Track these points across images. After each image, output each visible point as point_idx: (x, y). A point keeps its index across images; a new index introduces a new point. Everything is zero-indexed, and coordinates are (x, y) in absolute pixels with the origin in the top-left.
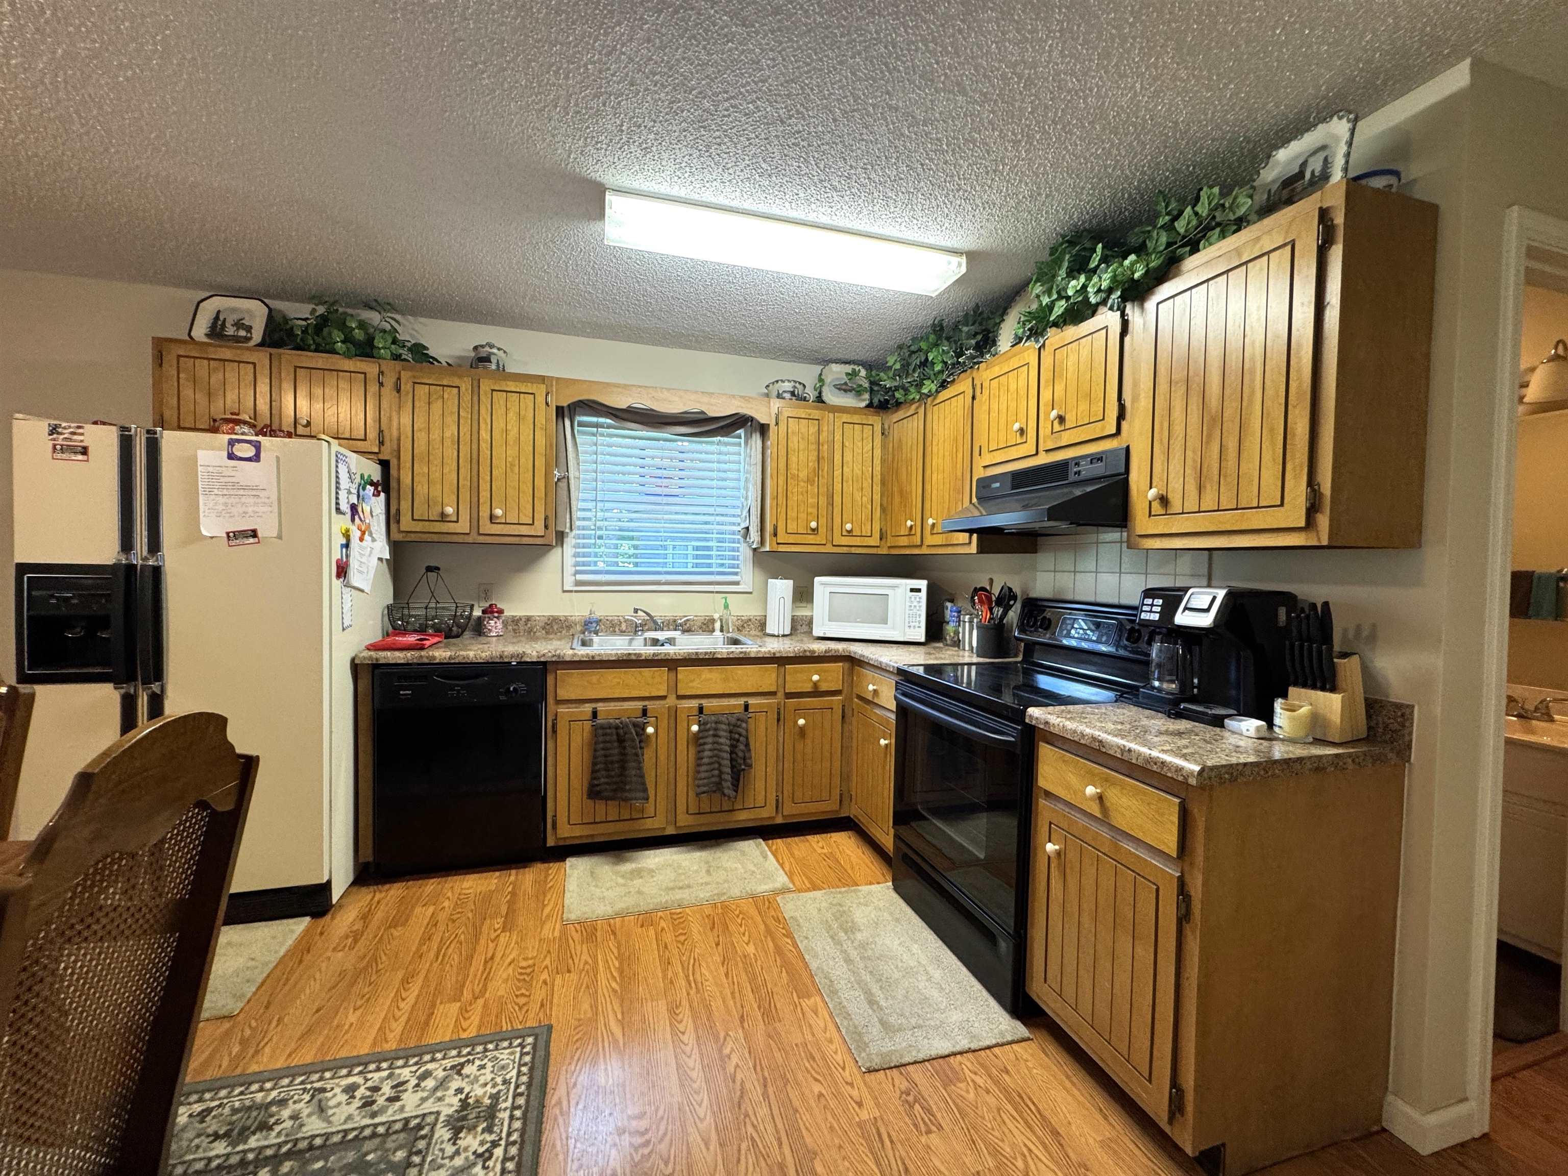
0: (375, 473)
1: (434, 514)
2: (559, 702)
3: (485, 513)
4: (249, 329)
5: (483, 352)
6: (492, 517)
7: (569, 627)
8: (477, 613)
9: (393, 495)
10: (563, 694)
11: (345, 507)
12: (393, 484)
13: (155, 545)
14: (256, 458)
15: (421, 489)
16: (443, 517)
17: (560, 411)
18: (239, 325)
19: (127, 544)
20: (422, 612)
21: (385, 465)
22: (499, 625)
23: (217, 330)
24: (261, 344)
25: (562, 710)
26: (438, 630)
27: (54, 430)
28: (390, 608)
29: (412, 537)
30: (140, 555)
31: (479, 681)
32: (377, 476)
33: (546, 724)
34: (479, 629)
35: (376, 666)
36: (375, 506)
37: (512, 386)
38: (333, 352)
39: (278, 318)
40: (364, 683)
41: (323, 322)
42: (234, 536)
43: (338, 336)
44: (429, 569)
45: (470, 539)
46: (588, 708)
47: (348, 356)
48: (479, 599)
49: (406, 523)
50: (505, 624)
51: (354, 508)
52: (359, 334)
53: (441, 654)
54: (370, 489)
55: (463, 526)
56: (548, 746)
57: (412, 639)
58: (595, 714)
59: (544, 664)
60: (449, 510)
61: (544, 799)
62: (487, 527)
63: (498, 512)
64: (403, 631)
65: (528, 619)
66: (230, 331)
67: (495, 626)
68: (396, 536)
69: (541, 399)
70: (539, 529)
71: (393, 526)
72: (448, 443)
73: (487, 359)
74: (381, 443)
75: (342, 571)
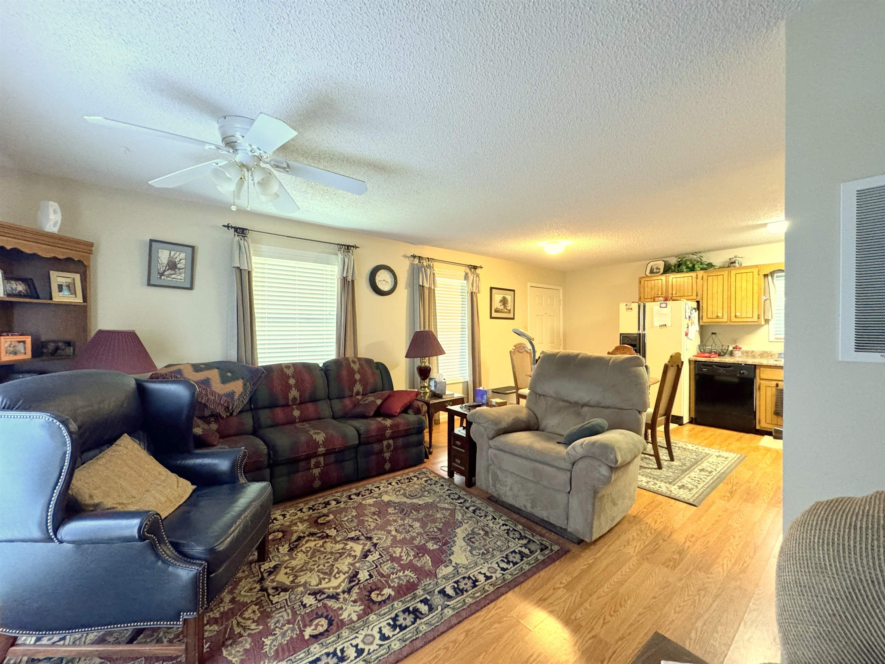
0: (695, 305)
1: (715, 316)
2: (761, 379)
3: (733, 315)
4: (659, 269)
5: (733, 260)
6: (736, 316)
7: (772, 356)
8: (731, 348)
9: (701, 311)
10: (763, 376)
11: (688, 317)
12: (701, 308)
13: (644, 329)
14: (666, 307)
15: (710, 309)
16: (717, 317)
17: (766, 276)
18: (657, 269)
19: (639, 329)
20: (710, 347)
21: (698, 302)
22: (740, 353)
23: (652, 272)
24: (663, 274)
25: (762, 382)
26: (716, 353)
27: (626, 305)
28: (700, 346)
29: (706, 324)
30: (641, 332)
31: (730, 369)
32: (696, 306)
33: (756, 386)
34: (731, 354)
35: (696, 361)
36: (695, 314)
37: (744, 271)
38: (683, 272)
39: (667, 264)
40: (692, 366)
41: (679, 265)
42: (661, 326)
43: (684, 267)
44: (713, 334)
45: (727, 324)
46: (774, 383)
47: (687, 272)
48: (732, 344)
49: (705, 319)
50: (743, 353)
51: (690, 317)
52: (690, 265)
53: (717, 359)
54: (694, 310)
55: (725, 319)
56: (756, 394)
57: (707, 355)
58: (777, 385)
59: (755, 365)
60: (720, 315)
61: (755, 412)
62: (734, 319)
63: (738, 314)
64: (704, 353)
65: (753, 352)
66: (655, 271)
67: (737, 353)
68: (701, 323)
69: (756, 274)
70: (755, 319)
71: (701, 321)
72: (719, 293)
73: (734, 262)
74: (697, 296)
75: (687, 335)
